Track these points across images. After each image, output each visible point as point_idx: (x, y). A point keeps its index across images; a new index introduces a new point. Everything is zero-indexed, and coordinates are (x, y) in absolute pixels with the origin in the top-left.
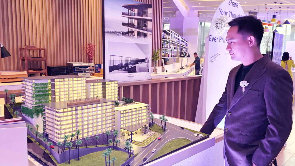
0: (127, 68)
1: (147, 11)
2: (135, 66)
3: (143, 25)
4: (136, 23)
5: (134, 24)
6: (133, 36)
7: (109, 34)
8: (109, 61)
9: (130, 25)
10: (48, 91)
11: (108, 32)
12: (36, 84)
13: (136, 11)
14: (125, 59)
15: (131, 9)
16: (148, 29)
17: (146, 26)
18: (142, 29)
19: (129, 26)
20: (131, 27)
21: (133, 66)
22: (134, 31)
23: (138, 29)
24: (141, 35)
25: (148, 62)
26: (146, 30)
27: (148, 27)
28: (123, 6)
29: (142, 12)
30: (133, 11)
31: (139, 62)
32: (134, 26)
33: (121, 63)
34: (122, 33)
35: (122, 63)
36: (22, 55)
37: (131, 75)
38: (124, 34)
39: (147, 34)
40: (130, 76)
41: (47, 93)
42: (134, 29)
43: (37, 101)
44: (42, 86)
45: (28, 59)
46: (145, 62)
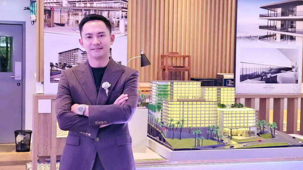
0: (264, 77)
1: (295, 9)
2: (277, 76)
3: (290, 26)
4: (279, 24)
5: (275, 26)
6: (274, 39)
7: (242, 40)
8: (241, 69)
9: (270, 28)
10: (167, 91)
11: (240, 37)
12: (159, 85)
13: (279, 10)
14: (262, 67)
15: (272, 9)
16: (296, 30)
17: (294, 27)
18: (288, 31)
19: (268, 29)
20: (272, 30)
21: (273, 76)
22: (275, 34)
23: (281, 31)
24: (286, 38)
25: (296, 71)
26: (294, 32)
27: (297, 28)
28: (260, 8)
29: (287, 11)
30: (274, 11)
31: (282, 71)
32: (276, 28)
33: (256, 71)
34: (258, 37)
35: (258, 71)
36: (163, 64)
37: (270, 87)
38: (262, 38)
39: (295, 37)
40: (268, 87)
41: (167, 93)
42: (275, 32)
43: (159, 99)
44: (164, 87)
45: (169, 69)
46: (292, 71)
